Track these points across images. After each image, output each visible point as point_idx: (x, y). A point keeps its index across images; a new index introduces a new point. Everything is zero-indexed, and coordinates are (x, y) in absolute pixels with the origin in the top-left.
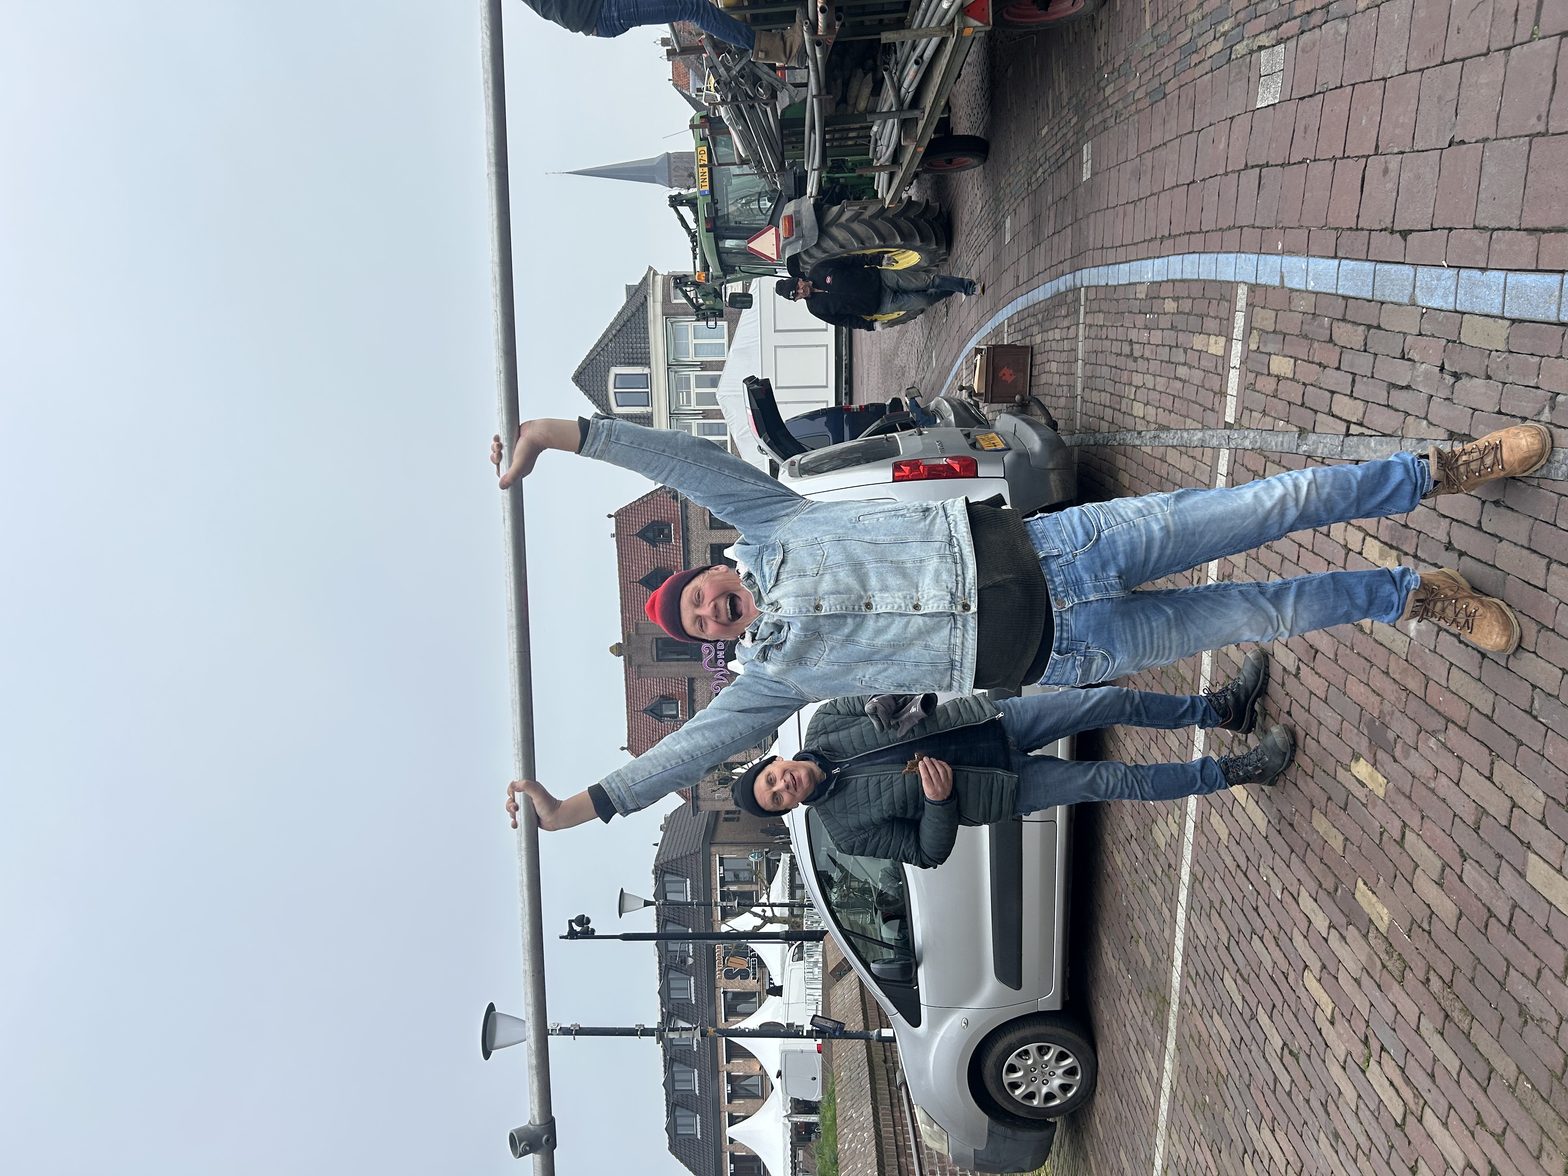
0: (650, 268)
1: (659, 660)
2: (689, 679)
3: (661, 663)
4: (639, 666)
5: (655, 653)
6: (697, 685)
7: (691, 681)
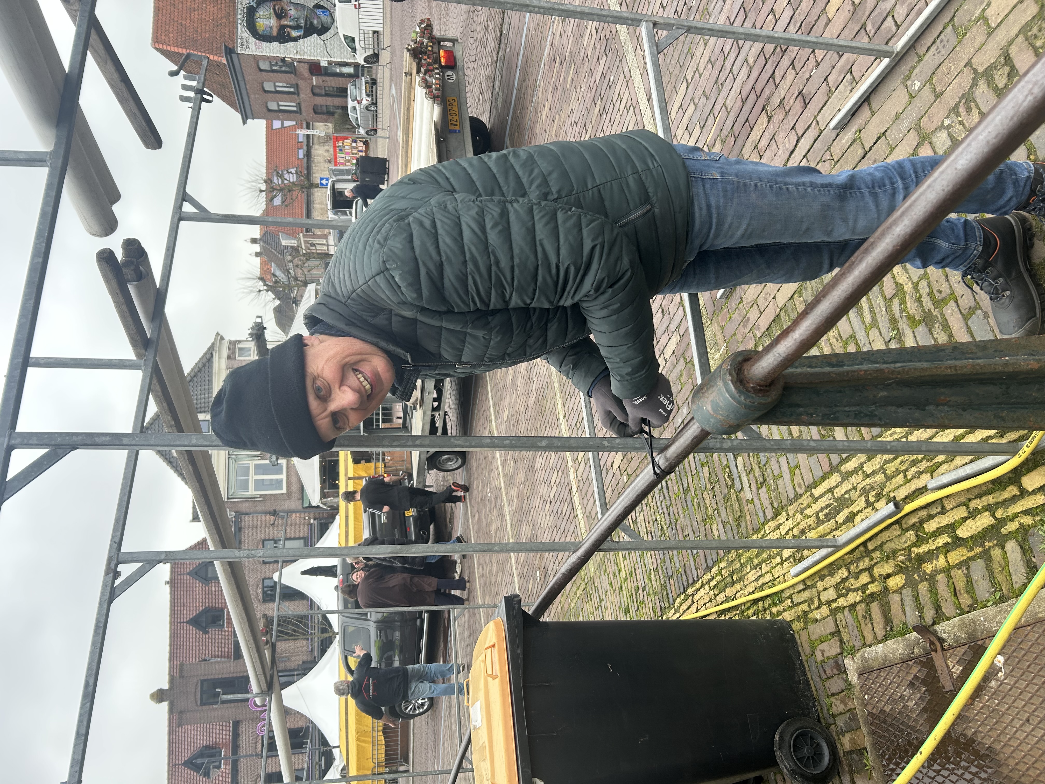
0: (218, 334)
1: (203, 704)
2: (233, 722)
3: (205, 707)
4: (181, 713)
5: (199, 697)
6: (243, 728)
7: (236, 724)
